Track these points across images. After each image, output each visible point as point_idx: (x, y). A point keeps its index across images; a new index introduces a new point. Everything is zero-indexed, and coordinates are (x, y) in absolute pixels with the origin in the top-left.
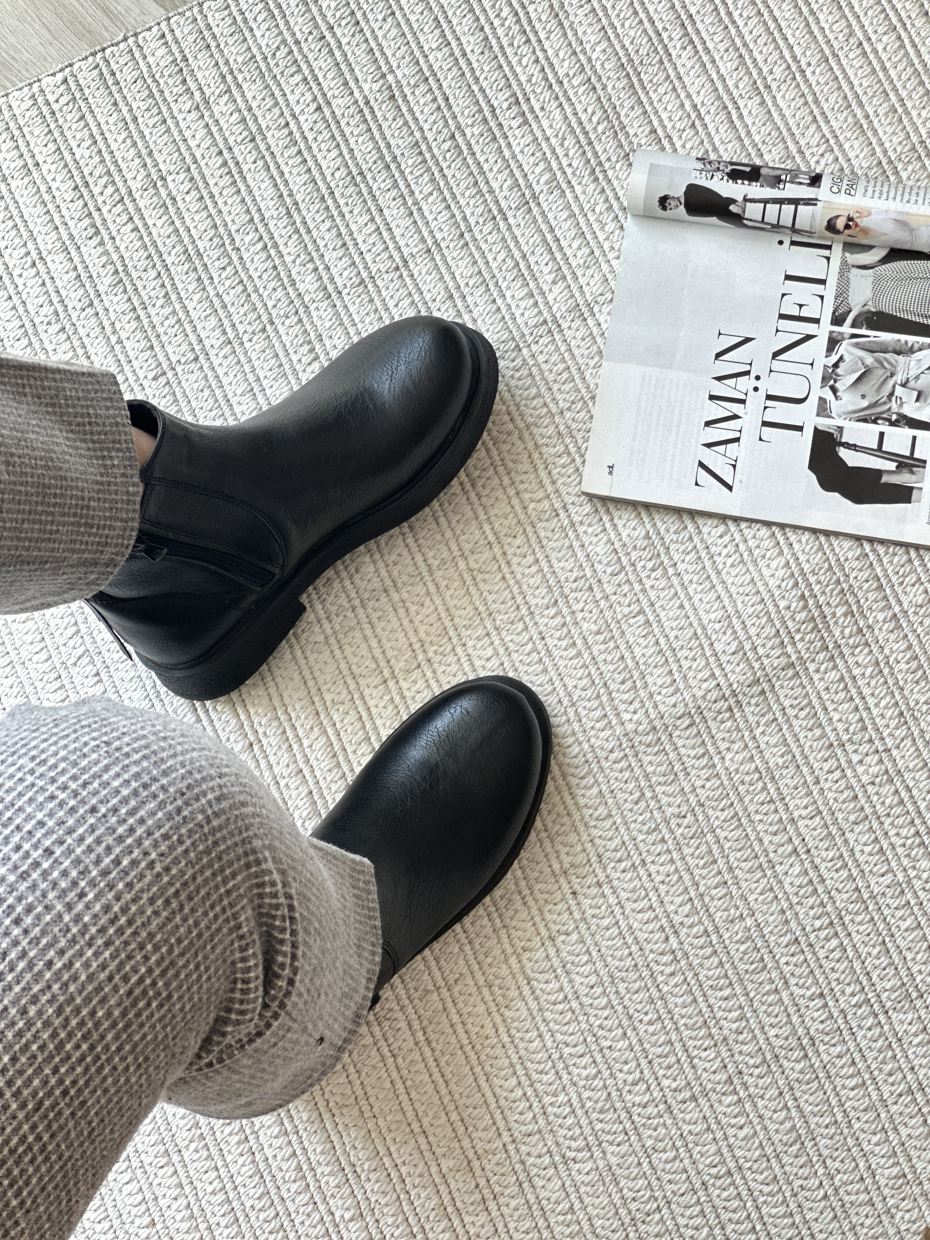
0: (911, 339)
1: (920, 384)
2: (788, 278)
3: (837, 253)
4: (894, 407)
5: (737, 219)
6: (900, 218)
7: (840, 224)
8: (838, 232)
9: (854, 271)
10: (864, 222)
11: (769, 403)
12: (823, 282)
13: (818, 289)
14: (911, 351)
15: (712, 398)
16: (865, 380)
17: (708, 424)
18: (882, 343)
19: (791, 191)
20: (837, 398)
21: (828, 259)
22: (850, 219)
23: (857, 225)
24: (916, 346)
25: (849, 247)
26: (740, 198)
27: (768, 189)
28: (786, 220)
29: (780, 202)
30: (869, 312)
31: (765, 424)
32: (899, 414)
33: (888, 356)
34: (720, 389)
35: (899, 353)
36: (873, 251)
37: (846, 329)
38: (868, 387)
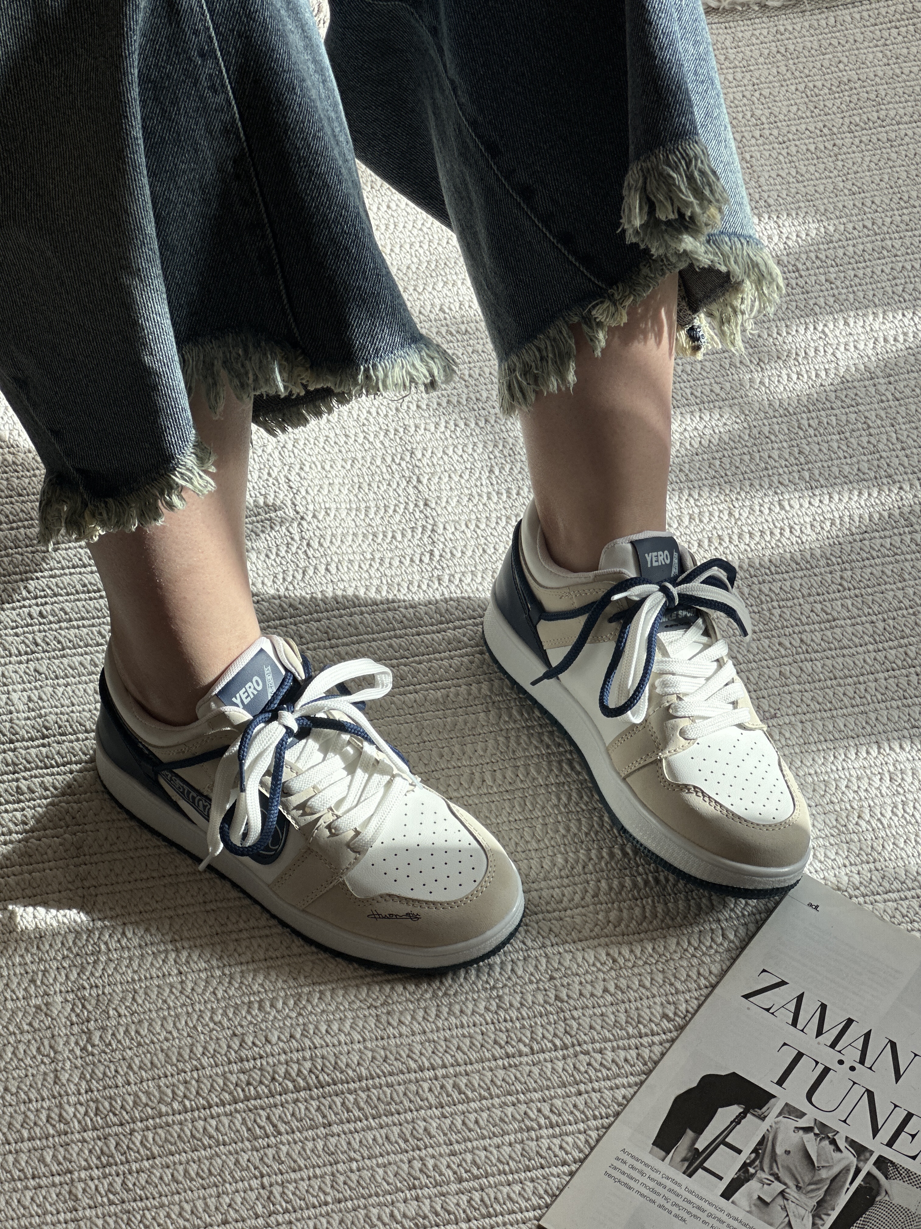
4: (761, 1175)
11: (820, 1068)
14: (816, 1215)
15: (850, 1021)
16: (805, 1161)
17: (824, 1006)
20: (798, 1129)
24: (820, 1222)
30: (878, 1194)
32: (753, 1175)
33: (821, 1193)
34: (856, 1032)
38: (796, 1162)
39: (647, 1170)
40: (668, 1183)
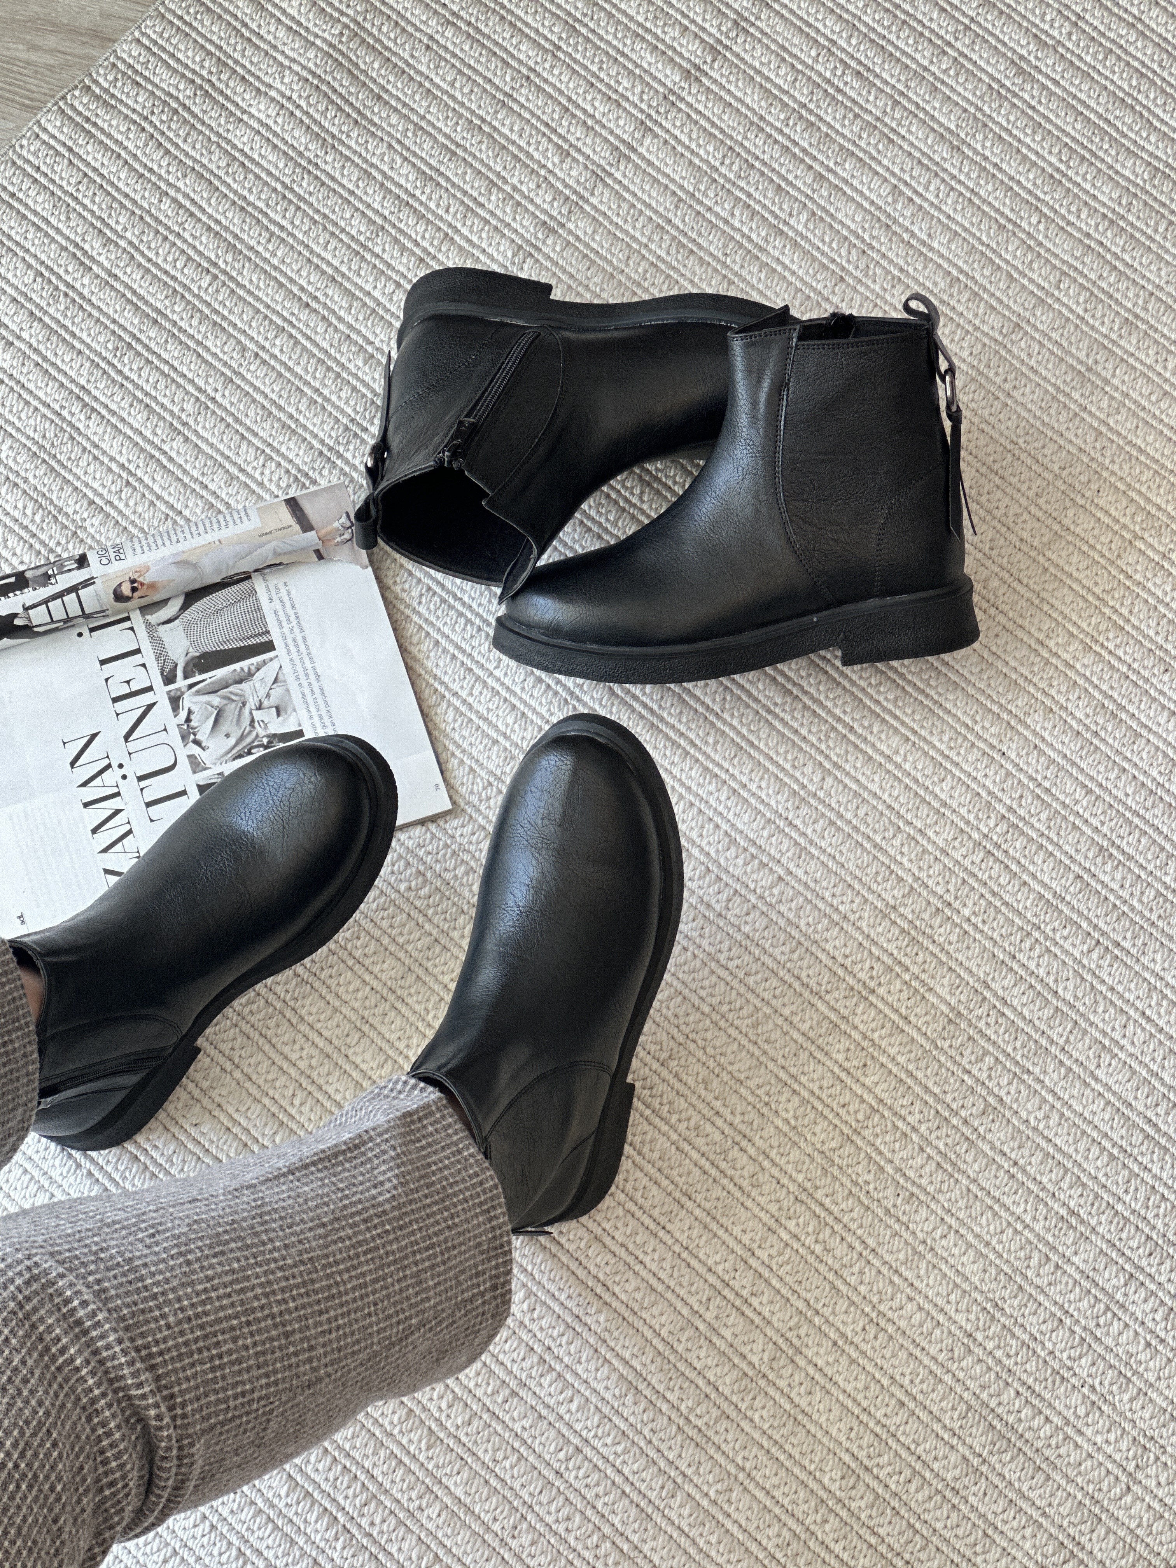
0: (245, 664)
1: (274, 700)
2: (103, 662)
3: (137, 619)
4: (261, 732)
5: (27, 631)
6: (178, 559)
7: (126, 590)
8: (128, 599)
9: (162, 628)
10: (147, 579)
11: (143, 784)
12: (138, 651)
13: (136, 659)
14: (250, 674)
15: (86, 805)
16: (221, 720)
17: (94, 831)
18: (221, 680)
19: (64, 581)
20: (203, 749)
21: (132, 629)
22: (133, 581)
23: (142, 584)
24: (253, 668)
25: (145, 609)
26: (20, 610)
27: (42, 589)
28: (75, 610)
29: (60, 595)
30: (194, 658)
31: (149, 805)
32: (268, 736)
33: (231, 689)
34: (90, 793)
35: (240, 682)
36: (170, 603)
37: (181, 683)
38: (227, 725)
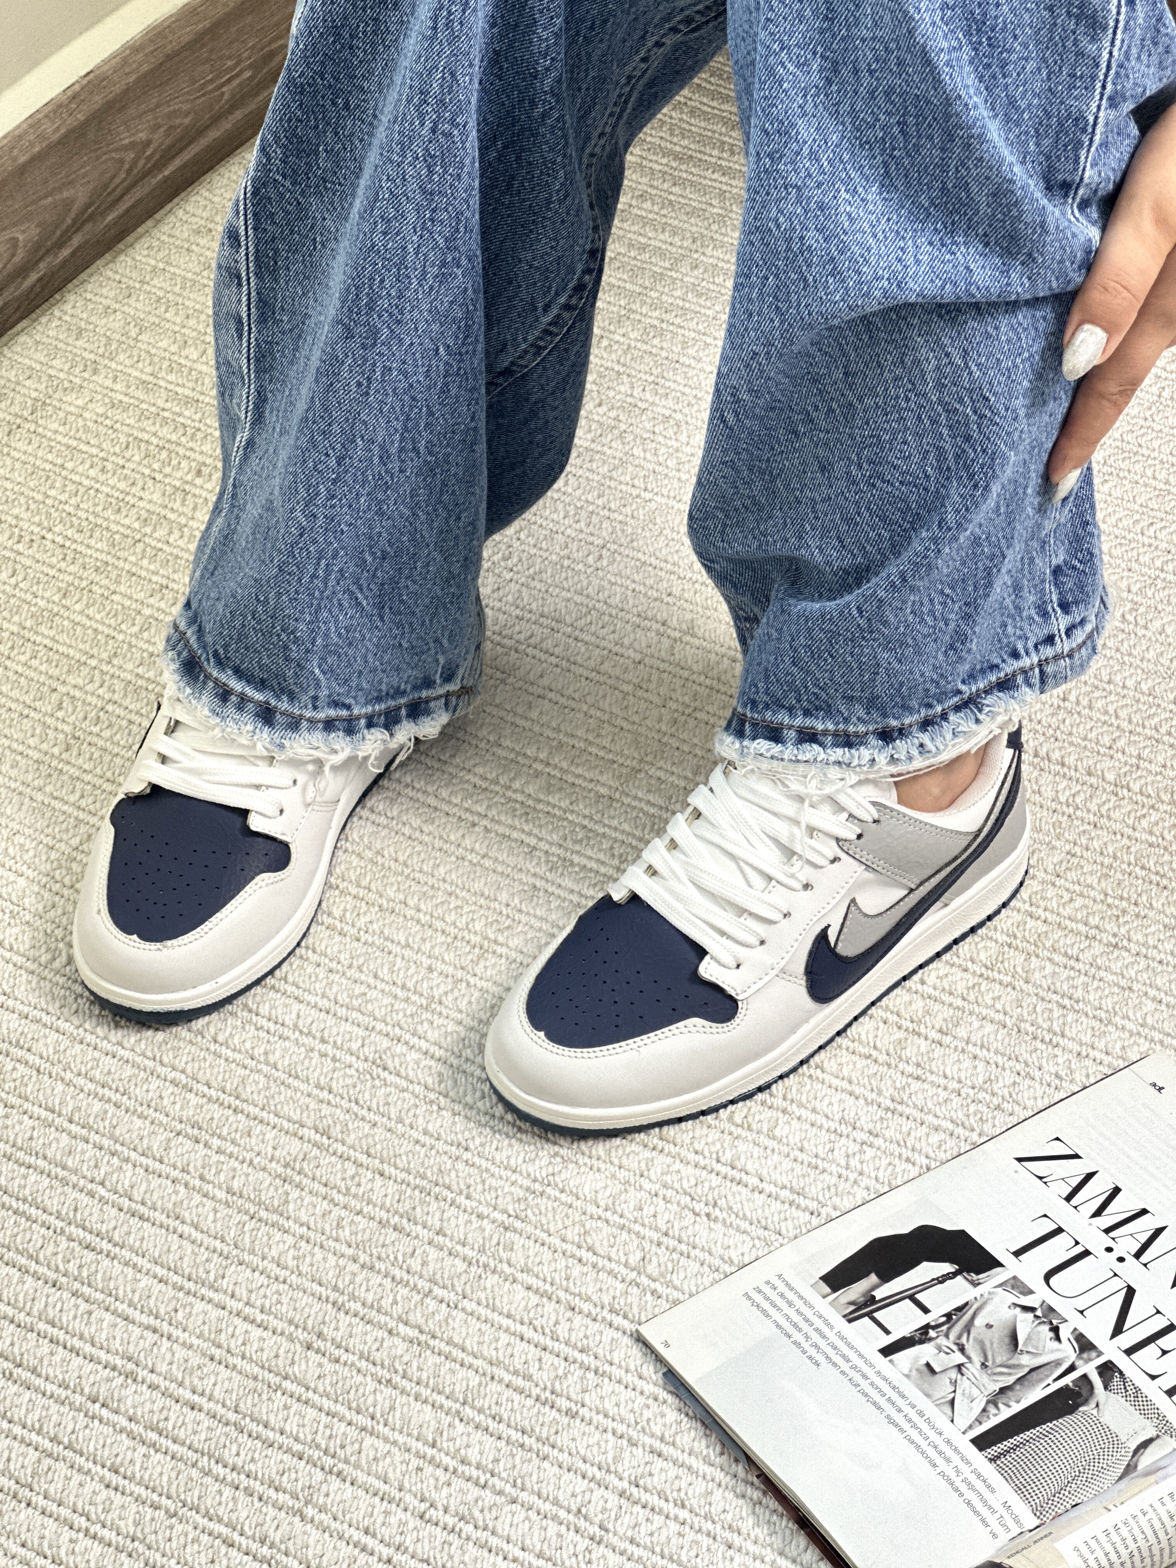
1: (944, 1380)
9: (1152, 1433)
11: (1079, 1249)
17: (1116, 1191)
30: (1084, 1400)
31: (1059, 1230)
34: (1146, 1224)
38: (996, 1340)
39: (799, 1303)
40: (818, 1323)
